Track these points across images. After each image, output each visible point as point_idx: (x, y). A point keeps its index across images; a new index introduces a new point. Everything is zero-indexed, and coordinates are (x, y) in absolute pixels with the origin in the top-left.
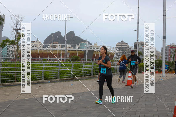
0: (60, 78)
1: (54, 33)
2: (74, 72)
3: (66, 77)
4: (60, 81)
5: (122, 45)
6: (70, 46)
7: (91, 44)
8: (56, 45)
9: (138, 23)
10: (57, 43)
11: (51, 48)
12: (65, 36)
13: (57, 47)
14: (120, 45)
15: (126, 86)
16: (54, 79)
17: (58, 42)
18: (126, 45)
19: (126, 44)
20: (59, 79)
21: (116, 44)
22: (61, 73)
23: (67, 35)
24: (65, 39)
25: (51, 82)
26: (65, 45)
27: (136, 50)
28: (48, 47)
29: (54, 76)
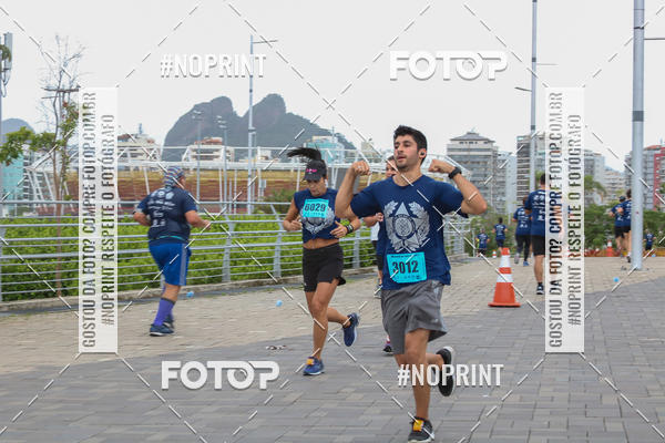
0: (234, 279)
1: (204, 104)
2: (288, 253)
3: (256, 276)
4: (233, 291)
5: (472, 146)
6: (268, 153)
7: (349, 146)
8: (211, 151)
9: (534, 60)
10: (216, 143)
11: (193, 164)
12: (248, 113)
13: (217, 157)
14: (464, 146)
15: (492, 306)
16: (211, 281)
17: (220, 139)
18: (488, 146)
19: (488, 141)
20: (227, 284)
21: (449, 142)
22: (236, 258)
23: (258, 109)
24: (251, 127)
25: (198, 294)
26: (250, 148)
27: (528, 166)
28: (184, 156)
29: (209, 273)
